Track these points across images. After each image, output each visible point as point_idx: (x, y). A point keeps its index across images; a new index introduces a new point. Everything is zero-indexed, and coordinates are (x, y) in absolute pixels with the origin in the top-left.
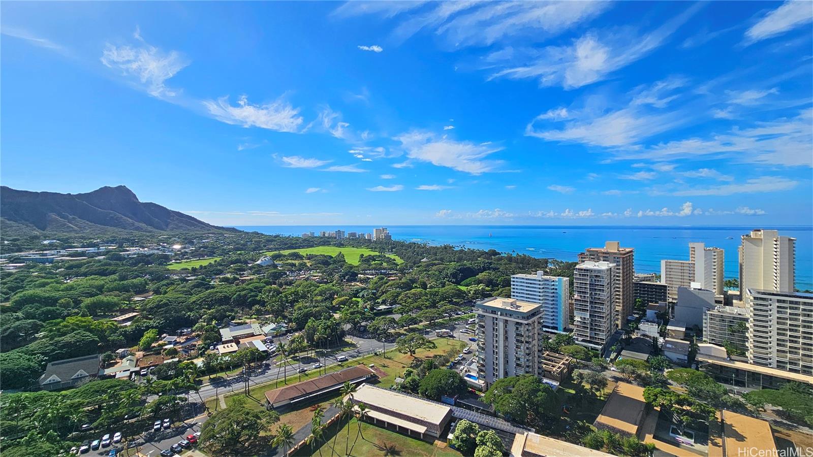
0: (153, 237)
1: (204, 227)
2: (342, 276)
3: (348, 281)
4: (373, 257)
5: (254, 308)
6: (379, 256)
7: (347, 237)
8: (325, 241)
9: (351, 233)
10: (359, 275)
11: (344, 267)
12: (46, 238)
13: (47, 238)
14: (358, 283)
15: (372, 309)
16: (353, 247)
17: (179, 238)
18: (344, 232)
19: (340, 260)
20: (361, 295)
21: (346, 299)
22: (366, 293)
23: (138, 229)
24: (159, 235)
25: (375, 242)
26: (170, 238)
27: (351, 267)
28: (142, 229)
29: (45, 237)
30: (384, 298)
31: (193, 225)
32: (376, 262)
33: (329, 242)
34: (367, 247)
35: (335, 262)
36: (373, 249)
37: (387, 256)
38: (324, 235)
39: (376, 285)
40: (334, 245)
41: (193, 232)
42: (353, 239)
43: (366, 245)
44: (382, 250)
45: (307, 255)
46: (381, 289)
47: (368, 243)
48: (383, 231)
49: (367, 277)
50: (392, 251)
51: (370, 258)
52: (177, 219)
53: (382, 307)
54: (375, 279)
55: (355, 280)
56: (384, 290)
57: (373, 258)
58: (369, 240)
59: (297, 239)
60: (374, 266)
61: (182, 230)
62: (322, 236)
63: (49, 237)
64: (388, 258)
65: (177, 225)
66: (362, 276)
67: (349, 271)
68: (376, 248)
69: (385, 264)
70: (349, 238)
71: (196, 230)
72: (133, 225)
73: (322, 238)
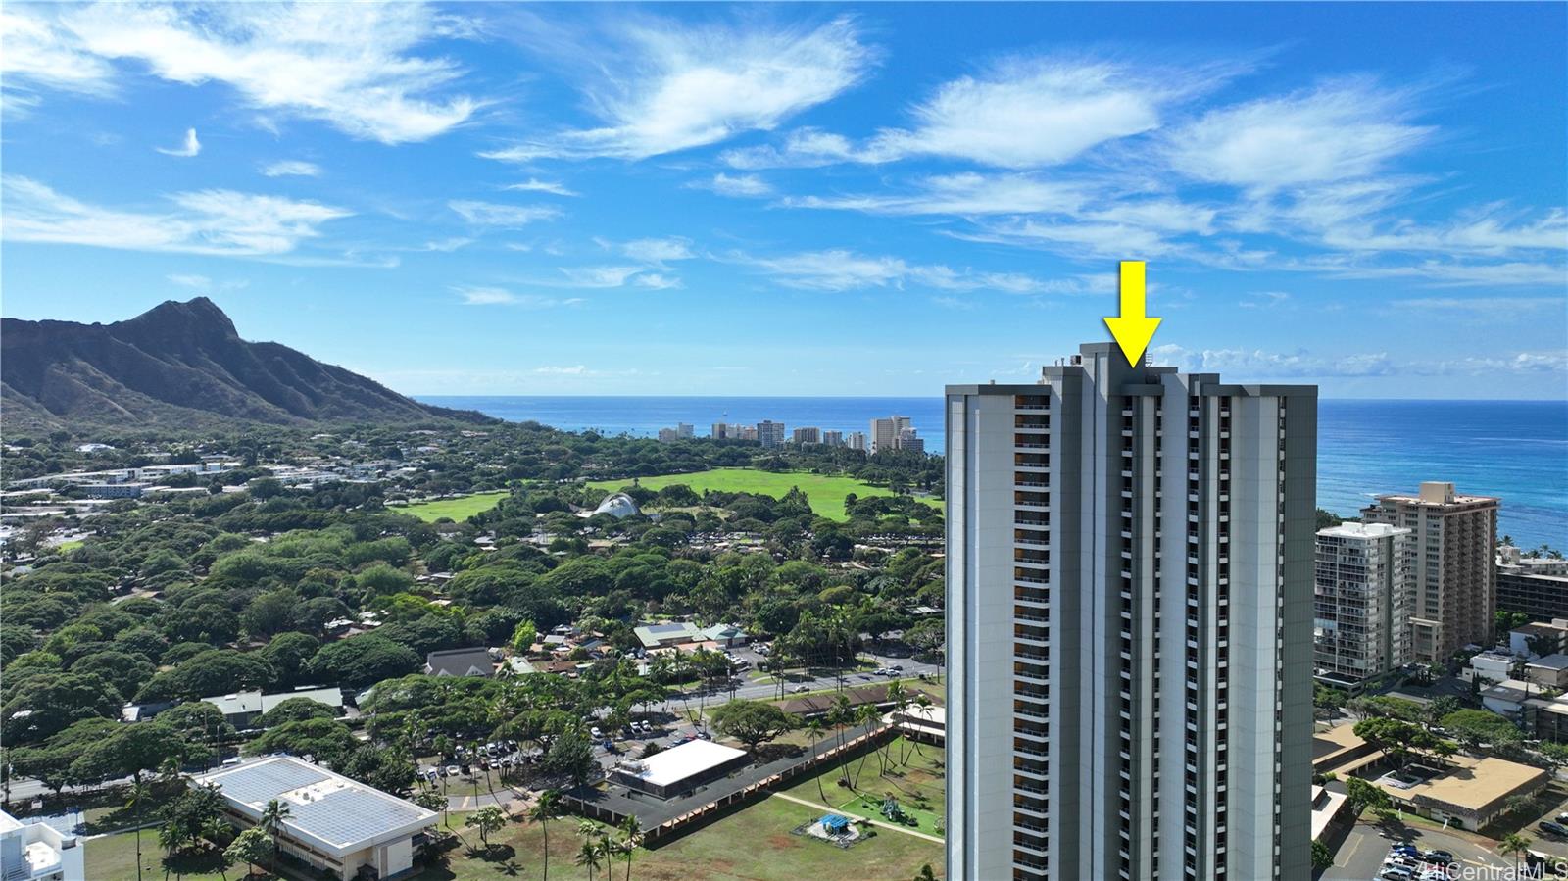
0: (296, 435)
1: (403, 410)
2: (818, 547)
3: (834, 558)
4: (883, 502)
5: (667, 599)
6: (897, 501)
7: (792, 441)
8: (732, 452)
9: (804, 431)
10: (857, 546)
11: (813, 527)
12: (84, 437)
13: (85, 439)
14: (855, 564)
15: (903, 612)
16: (816, 472)
17: (358, 439)
18: (782, 427)
19: (796, 510)
20: (872, 585)
21: (846, 590)
22: (884, 582)
23: (255, 413)
24: (310, 430)
25: (878, 459)
26: (339, 441)
27: (834, 526)
28: (265, 415)
29: (81, 436)
30: (925, 593)
31: (379, 404)
32: (890, 516)
33: (747, 456)
34: (856, 474)
35: (788, 513)
36: (874, 480)
37: (918, 500)
38: (723, 434)
39: (903, 566)
40: (764, 466)
41: (384, 424)
42: (809, 449)
43: (854, 466)
44: (900, 483)
45: (706, 493)
46: (917, 574)
47: (854, 461)
48: (900, 427)
49: (879, 551)
50: (928, 487)
51: (874, 505)
52: (338, 387)
53: (925, 609)
54: (896, 555)
55: (848, 557)
56: (925, 577)
57: (883, 506)
58: (861, 454)
59: (652, 446)
60: (890, 525)
61: (354, 418)
62: (717, 437)
63: (87, 436)
64: (922, 505)
65: (339, 403)
66: (864, 547)
67: (833, 536)
68: (880, 478)
69: (914, 523)
70: (797, 446)
71: (388, 418)
72: (243, 402)
73: (717, 443)
